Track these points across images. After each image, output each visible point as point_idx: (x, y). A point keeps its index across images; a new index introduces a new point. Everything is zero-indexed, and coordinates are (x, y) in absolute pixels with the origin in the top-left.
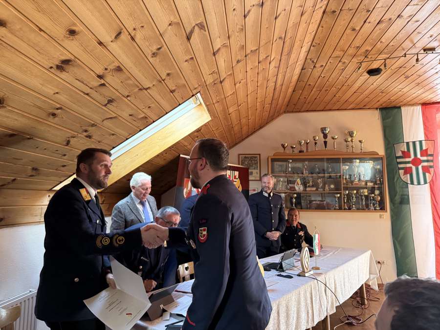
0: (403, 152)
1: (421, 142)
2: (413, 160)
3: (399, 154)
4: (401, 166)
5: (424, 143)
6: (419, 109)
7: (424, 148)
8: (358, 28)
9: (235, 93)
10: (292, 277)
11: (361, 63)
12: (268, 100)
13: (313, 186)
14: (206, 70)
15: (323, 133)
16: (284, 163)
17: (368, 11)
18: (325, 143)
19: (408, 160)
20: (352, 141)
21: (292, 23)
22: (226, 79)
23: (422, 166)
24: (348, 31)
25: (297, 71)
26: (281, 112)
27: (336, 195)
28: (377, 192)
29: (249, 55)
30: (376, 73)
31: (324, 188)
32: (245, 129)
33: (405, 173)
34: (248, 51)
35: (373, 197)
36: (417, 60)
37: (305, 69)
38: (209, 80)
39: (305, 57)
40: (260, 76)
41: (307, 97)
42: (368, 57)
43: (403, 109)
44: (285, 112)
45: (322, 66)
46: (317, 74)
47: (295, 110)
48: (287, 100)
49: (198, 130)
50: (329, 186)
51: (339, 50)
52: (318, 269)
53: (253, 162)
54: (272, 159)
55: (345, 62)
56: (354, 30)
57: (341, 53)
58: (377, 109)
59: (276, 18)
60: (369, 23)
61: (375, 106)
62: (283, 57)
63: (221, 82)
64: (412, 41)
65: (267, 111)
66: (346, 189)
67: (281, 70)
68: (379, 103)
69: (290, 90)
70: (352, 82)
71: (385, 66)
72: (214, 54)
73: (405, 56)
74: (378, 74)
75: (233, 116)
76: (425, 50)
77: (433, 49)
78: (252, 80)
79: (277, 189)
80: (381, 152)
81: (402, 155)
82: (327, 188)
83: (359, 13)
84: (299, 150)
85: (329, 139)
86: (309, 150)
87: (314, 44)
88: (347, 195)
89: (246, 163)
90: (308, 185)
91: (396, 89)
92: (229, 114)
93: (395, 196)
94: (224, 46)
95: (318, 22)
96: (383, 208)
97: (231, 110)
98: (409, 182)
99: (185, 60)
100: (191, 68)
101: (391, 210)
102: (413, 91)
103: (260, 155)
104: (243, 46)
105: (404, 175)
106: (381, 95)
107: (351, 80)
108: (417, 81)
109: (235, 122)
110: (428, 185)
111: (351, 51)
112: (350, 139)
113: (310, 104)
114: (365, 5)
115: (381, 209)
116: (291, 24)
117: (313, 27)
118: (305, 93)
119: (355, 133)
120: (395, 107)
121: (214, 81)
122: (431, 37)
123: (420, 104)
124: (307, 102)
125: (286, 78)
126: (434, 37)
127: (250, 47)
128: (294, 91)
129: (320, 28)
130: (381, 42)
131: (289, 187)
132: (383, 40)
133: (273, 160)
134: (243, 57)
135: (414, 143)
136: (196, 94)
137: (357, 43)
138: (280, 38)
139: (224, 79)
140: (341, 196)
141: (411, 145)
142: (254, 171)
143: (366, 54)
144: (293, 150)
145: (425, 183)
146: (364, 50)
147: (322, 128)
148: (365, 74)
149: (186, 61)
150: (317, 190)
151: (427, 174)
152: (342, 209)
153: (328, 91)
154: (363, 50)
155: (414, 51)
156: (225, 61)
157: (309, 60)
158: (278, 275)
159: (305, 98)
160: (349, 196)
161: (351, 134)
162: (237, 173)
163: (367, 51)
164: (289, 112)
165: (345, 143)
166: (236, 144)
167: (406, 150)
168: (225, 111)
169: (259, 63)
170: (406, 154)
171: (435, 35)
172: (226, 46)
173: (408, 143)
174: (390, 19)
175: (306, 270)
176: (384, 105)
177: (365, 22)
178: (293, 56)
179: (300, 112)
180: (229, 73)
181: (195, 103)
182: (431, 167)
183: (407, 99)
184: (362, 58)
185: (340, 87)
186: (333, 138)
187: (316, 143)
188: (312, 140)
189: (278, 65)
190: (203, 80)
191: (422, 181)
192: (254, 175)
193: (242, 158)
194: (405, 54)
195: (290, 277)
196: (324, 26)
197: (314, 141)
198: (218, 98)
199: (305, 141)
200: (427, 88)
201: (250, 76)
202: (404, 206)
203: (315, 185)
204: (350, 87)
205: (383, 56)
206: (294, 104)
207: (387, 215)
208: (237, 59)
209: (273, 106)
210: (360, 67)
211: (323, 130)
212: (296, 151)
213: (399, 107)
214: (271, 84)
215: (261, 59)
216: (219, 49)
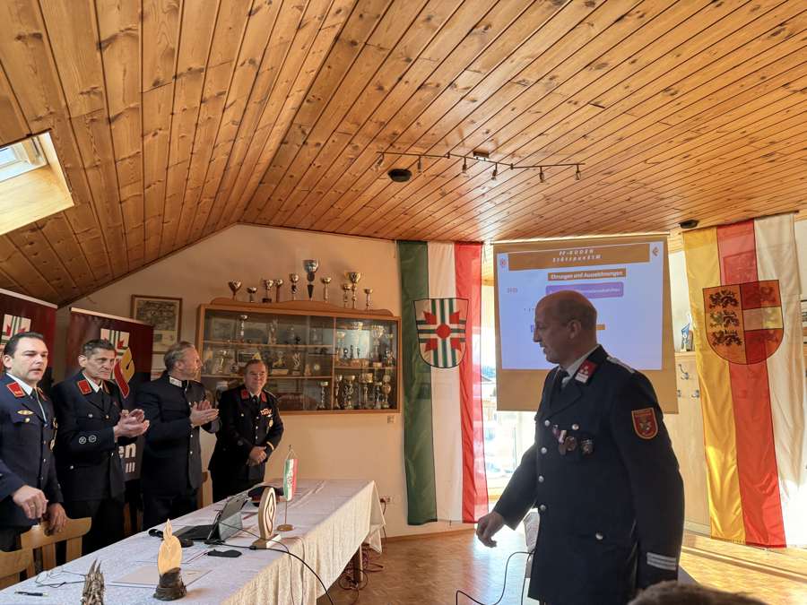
0: (427, 315)
1: (451, 300)
2: (440, 327)
3: (421, 317)
4: (423, 336)
5: (455, 301)
6: (451, 248)
7: (455, 311)
8: (387, 88)
9: (140, 156)
10: (240, 554)
11: (383, 154)
12: (210, 189)
13: (283, 367)
14: (72, 76)
15: (308, 270)
16: (232, 322)
17: (408, 60)
18: (310, 288)
19: (432, 327)
20: (353, 290)
21: (278, 37)
22: (123, 119)
23: (451, 339)
24: (371, 88)
25: (273, 143)
26: (232, 219)
27: (322, 384)
28: (387, 378)
29: (184, 79)
30: (403, 177)
31: (302, 370)
32: (152, 242)
33: (428, 349)
34: (182, 69)
35: (380, 387)
36: (464, 167)
37: (286, 143)
38: (80, 107)
39: (291, 118)
40: (202, 131)
41: (283, 200)
42: (394, 147)
43: (430, 245)
44: (239, 222)
45: (318, 144)
46: (309, 159)
47: (258, 221)
48: (246, 196)
49: (35, 227)
50: (312, 366)
51: (351, 120)
52: (289, 528)
53: (165, 314)
54: (207, 311)
55: (357, 146)
56: (381, 88)
57: (354, 128)
58: (393, 240)
59: (250, 15)
60: (407, 82)
61: (392, 235)
62: (252, 106)
63: (110, 121)
64: (461, 133)
65: (204, 213)
66: (338, 372)
67: (243, 133)
68: (397, 231)
69: (255, 179)
70: (363, 186)
71: (419, 168)
72: (100, 46)
73: (448, 157)
74: (405, 181)
75: (130, 208)
76: (475, 154)
77: (485, 154)
78: (183, 137)
79: (214, 372)
80: (396, 312)
81: (424, 319)
82: (307, 369)
83: (393, 59)
84: (263, 297)
85: (316, 283)
86: (281, 299)
87: (309, 97)
88: (341, 383)
89: (149, 315)
90: (274, 364)
91: (425, 211)
92: (121, 202)
93: (412, 385)
94: (128, 33)
95: (324, 54)
96: (393, 406)
97: (126, 192)
98: (432, 363)
99: (16, 33)
100: (31, 62)
101: (405, 408)
102: (447, 219)
103: (181, 300)
104: (174, 50)
105: (426, 350)
106: (402, 218)
107: (362, 183)
108: (455, 204)
109: (132, 222)
110: (457, 368)
111: (371, 128)
112: (350, 286)
113: (289, 213)
114: (406, 47)
115: (391, 407)
116: (275, 40)
117: (314, 62)
118: (282, 191)
119: (359, 276)
120: (419, 242)
121: (91, 114)
122: (487, 133)
123: (453, 241)
124: (283, 209)
125: (251, 151)
126: (490, 134)
127: (189, 60)
128: (261, 183)
129: (325, 68)
130: (418, 124)
131: (237, 369)
132: (421, 120)
133: (210, 314)
134: (170, 78)
135: (442, 301)
136: (40, 133)
137: (382, 115)
138: (252, 62)
139: (119, 115)
140: (330, 384)
141: (438, 303)
142: (166, 334)
143: (393, 139)
144: (251, 297)
145: (454, 365)
146: (391, 132)
147: (306, 262)
148: (386, 175)
149: (19, 38)
150: (290, 373)
151: (457, 351)
152: (330, 409)
153: (321, 195)
154: (388, 131)
155: (461, 151)
156: (125, 71)
157: (297, 128)
158: (209, 554)
159: (280, 200)
160: (343, 385)
161: (352, 278)
162: (125, 336)
163: (395, 134)
164: (246, 222)
165: (343, 291)
166: (129, 273)
167: (430, 312)
168: (112, 191)
169: (201, 102)
170: (430, 318)
171: (493, 131)
172: (134, 37)
173: (433, 300)
174: (438, 86)
175: (268, 536)
176: (404, 237)
177: (400, 79)
178: (271, 109)
179: (267, 225)
180: (132, 105)
181: (33, 162)
182: (463, 340)
183: (440, 230)
184: (384, 146)
185: (343, 192)
186: (323, 282)
187: (294, 287)
188: (288, 281)
189: (238, 120)
190: (64, 104)
191: (450, 363)
192: (164, 341)
193: (139, 304)
194: (449, 153)
195: (234, 554)
196: (333, 66)
197: (291, 284)
198: (97, 158)
199: (274, 281)
200: (467, 217)
201: (180, 126)
202: (424, 401)
203: (288, 364)
204: (359, 194)
205: (417, 150)
206: (259, 210)
207: (398, 417)
208: (155, 78)
209: (218, 204)
210: (381, 161)
211: (308, 264)
212: (257, 299)
213: (426, 243)
214: (221, 157)
215: (207, 95)
216: (113, 38)
